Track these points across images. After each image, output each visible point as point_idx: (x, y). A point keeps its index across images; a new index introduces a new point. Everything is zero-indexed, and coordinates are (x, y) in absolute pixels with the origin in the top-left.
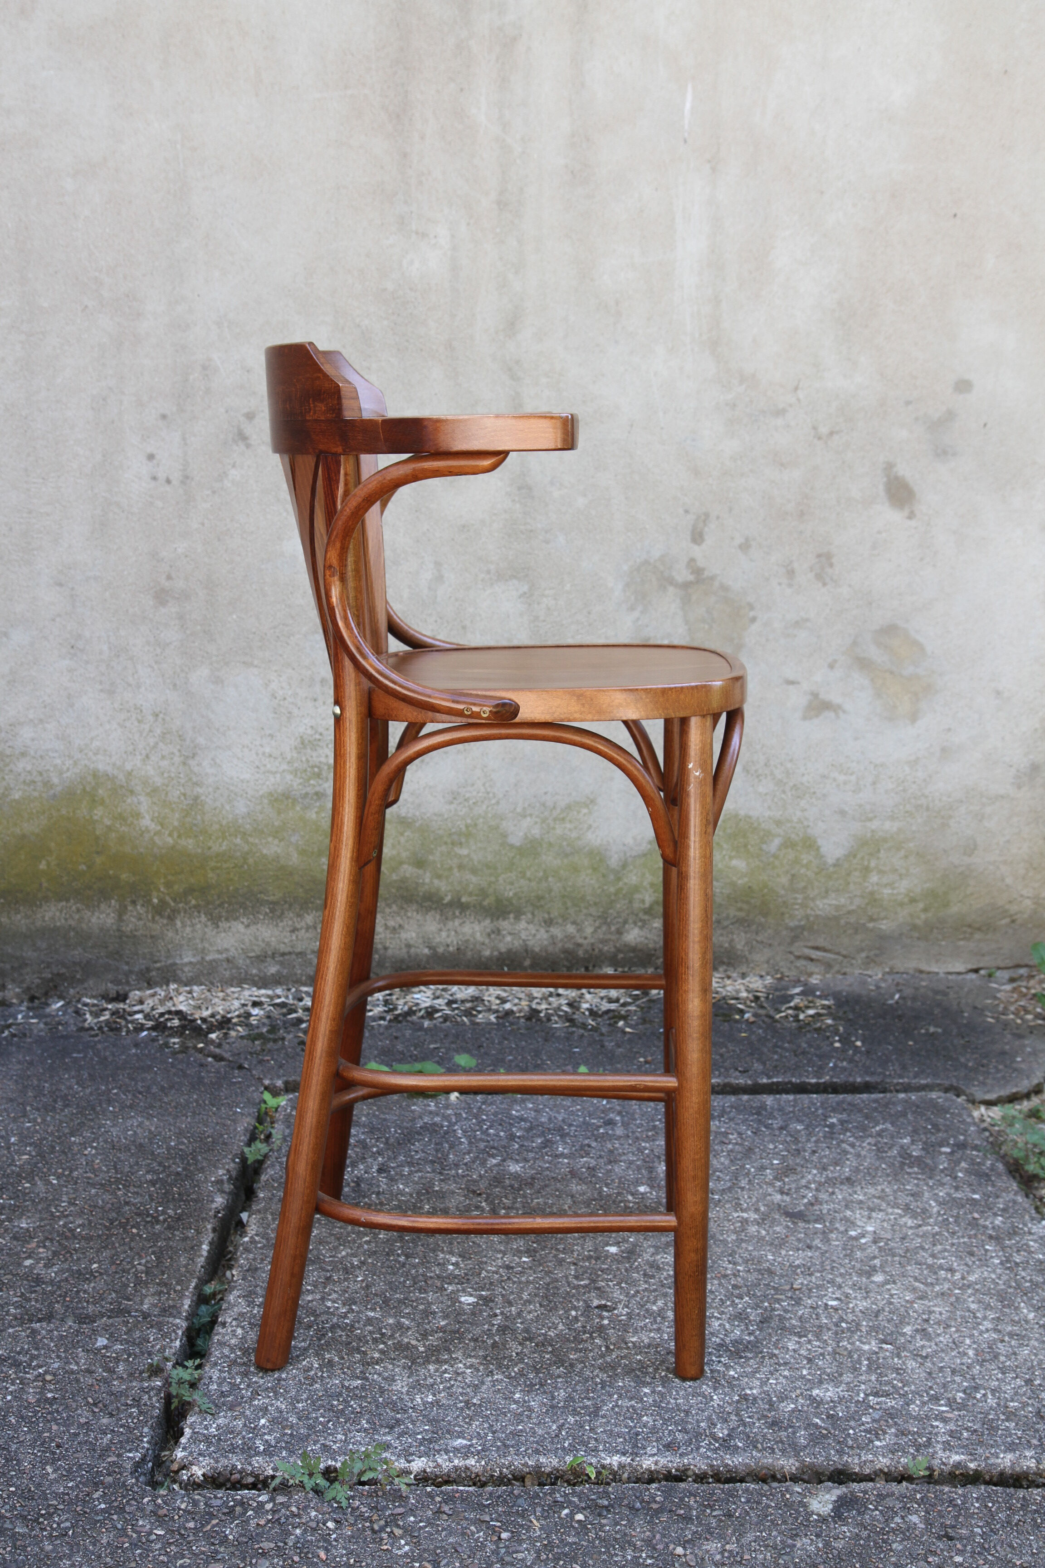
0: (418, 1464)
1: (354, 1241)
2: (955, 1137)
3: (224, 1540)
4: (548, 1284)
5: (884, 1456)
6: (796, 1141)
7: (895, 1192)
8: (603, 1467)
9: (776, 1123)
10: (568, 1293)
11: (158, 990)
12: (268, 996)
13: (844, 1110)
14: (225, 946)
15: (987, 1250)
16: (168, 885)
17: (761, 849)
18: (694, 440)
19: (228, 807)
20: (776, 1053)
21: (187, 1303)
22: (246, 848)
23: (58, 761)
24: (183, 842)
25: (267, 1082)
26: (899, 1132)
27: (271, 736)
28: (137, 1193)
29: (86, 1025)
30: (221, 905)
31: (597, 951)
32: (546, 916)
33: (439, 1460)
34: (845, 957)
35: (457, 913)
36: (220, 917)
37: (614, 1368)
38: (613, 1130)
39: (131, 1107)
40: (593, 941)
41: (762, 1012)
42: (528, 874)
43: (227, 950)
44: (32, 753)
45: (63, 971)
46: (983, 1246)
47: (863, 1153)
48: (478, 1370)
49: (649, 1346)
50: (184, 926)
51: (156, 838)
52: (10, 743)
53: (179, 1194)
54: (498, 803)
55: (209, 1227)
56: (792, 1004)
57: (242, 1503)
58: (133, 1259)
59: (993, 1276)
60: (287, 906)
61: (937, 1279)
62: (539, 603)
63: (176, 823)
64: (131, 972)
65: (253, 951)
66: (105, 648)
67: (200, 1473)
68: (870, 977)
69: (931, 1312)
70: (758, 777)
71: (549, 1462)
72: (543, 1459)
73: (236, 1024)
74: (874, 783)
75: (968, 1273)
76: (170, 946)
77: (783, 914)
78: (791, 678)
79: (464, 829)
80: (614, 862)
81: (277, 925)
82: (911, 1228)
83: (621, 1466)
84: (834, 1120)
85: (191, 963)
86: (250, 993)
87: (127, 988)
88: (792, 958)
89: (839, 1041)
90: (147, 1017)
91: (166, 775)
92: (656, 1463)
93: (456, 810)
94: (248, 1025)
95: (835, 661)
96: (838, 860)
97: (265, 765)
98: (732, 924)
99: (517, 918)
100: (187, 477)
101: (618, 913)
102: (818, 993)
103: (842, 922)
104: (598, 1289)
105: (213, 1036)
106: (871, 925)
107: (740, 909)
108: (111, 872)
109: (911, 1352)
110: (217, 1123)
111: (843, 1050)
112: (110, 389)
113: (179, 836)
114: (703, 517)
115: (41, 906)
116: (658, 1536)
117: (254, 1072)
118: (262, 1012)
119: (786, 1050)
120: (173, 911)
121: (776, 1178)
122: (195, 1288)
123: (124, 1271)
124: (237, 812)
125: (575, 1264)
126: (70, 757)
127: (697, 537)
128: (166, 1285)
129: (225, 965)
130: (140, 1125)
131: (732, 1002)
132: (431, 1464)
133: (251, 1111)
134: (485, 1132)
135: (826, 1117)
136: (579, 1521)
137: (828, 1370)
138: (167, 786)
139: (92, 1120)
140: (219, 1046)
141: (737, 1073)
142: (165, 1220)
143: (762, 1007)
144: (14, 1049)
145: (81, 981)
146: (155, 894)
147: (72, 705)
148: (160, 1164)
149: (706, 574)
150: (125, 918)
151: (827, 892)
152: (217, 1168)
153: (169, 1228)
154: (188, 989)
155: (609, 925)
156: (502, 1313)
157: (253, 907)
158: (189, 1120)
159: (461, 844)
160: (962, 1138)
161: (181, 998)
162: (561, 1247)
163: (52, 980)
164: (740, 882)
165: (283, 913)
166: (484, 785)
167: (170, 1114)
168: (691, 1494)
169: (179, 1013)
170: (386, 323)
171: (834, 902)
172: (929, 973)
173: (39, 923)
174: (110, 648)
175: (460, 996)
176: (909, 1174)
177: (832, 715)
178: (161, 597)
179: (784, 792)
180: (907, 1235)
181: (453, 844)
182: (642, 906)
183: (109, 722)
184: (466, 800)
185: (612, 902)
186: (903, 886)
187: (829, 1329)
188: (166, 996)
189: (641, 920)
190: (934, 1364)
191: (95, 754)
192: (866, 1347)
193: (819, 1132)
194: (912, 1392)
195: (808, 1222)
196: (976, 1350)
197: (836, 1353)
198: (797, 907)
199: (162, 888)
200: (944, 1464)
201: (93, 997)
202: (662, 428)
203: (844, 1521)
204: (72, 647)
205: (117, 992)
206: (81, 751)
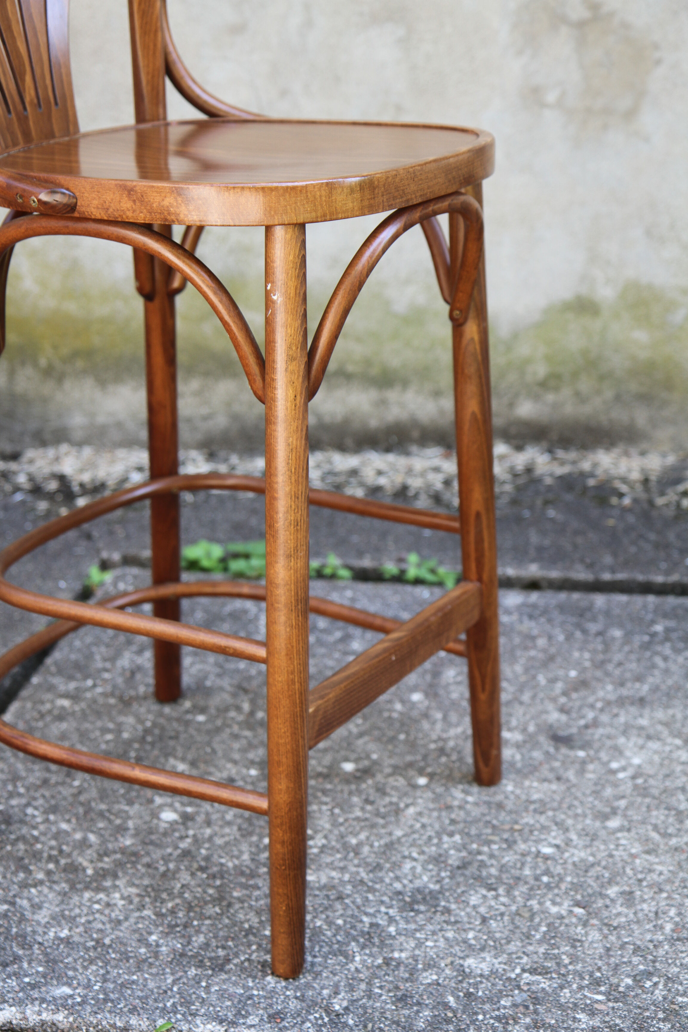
6: (607, 648)
9: (594, 628)
11: (49, 450)
13: (676, 615)
14: (114, 409)
17: (665, 320)
20: (635, 544)
24: (66, 305)
25: (104, 555)
30: (108, 368)
33: (29, 1012)
36: (107, 380)
41: (644, 496)
42: (414, 344)
43: (116, 414)
47: (673, 668)
48: (131, 902)
50: (72, 389)
51: (39, 302)
56: (680, 489)
61: (679, 830)
62: (417, 49)
63: (58, 285)
64: (24, 432)
69: (650, 871)
70: (662, 240)
71: (139, 1025)
76: (60, 407)
80: (505, 331)
84: (659, 628)
85: (81, 425)
87: (22, 448)
90: (30, 478)
98: (633, 399)
99: (404, 388)
101: (510, 384)
107: (642, 384)
109: (601, 920)
113: (62, 299)
117: (99, 543)
119: (649, 541)
120: (61, 373)
121: (563, 693)
129: (115, 428)
131: (617, 483)
132: (19, 1016)
133: (76, 585)
135: (653, 622)
137: (498, 935)
141: (582, 567)
143: (647, 490)
146: (42, 356)
149: (604, 10)
150: (15, 379)
154: (78, 450)
155: (500, 397)
156: (194, 836)
161: (69, 460)
164: (642, 355)
169: (61, 476)
180: (673, 772)
182: (535, 379)
185: (504, 373)
187: (526, 883)
188: (55, 457)
189: (534, 393)
190: (619, 938)
192: (554, 910)
193: (638, 640)
194: (575, 972)
195: (572, 748)
196: (677, 924)
197: (518, 913)
199: (49, 350)
205: (12, 451)
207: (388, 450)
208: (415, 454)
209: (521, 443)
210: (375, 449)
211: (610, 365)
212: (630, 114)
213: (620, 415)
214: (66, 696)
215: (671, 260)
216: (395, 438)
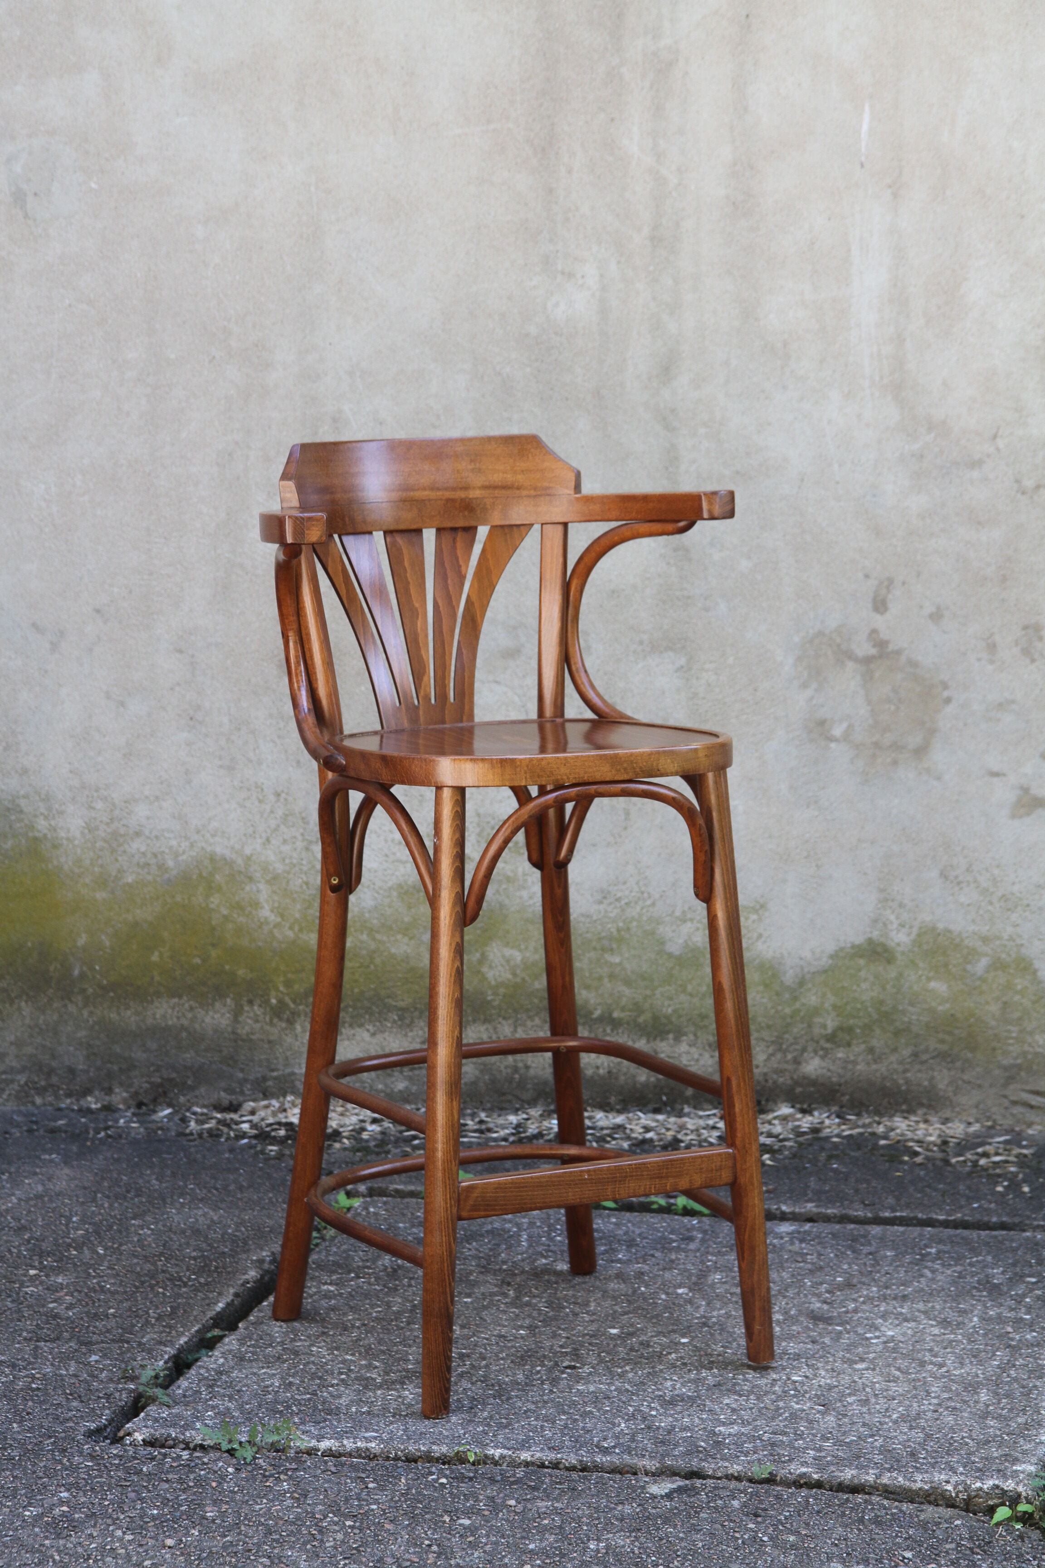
0: (326, 1444)
4: (530, 1349)
5: (740, 1465)
6: (876, 1264)
7: (944, 1308)
8: (486, 1455)
9: (866, 1249)
10: (544, 1356)
11: (273, 1101)
13: (952, 1242)
15: (995, 1355)
16: (288, 984)
17: (965, 970)
18: (874, 496)
20: (921, 1191)
21: (183, 1340)
22: (373, 945)
23: (174, 843)
24: (304, 936)
26: (995, 1264)
28: (177, 1265)
29: (188, 1131)
31: (770, 1081)
33: (346, 1443)
37: (546, 1403)
38: (687, 1244)
39: (201, 1200)
40: (765, 1070)
41: (940, 1156)
42: (690, 988)
44: (147, 833)
45: (174, 1075)
46: (994, 1352)
47: (940, 1277)
49: (591, 1393)
50: (304, 1031)
51: (275, 931)
52: (124, 822)
53: (216, 1268)
54: (653, 904)
55: (232, 1291)
57: (165, 1454)
58: (149, 1309)
59: (980, 1372)
60: (417, 1014)
61: (920, 1370)
62: (698, 678)
63: (297, 915)
64: (246, 1080)
66: (225, 720)
67: (140, 1438)
69: (887, 1390)
70: (959, 883)
72: (435, 1448)
73: (344, 1137)
76: (289, 1053)
77: (994, 1049)
78: (996, 769)
79: (615, 933)
80: (789, 977)
81: (406, 1035)
82: (933, 1335)
84: (932, 1250)
87: (241, 1099)
88: (1006, 1103)
89: (1006, 1187)
90: (254, 1126)
91: (287, 861)
93: (606, 911)
94: (357, 1139)
97: (394, 854)
98: (933, 1058)
99: (677, 1039)
101: (795, 1038)
102: (1024, 1143)
104: (577, 1355)
107: (942, 1041)
108: (227, 967)
109: (837, 1412)
111: (1002, 1194)
112: (237, 443)
113: (301, 930)
114: (886, 583)
115: (152, 1002)
116: (501, 1495)
118: (378, 1129)
119: (937, 1190)
120: (293, 1013)
121: (828, 1291)
122: (197, 1332)
123: (137, 1316)
124: (363, 904)
125: (568, 1338)
126: (187, 838)
127: (880, 605)
128: (171, 1327)
130: (205, 1215)
131: (912, 1144)
132: (338, 1445)
135: (926, 1246)
136: (441, 1483)
137: (746, 1417)
138: (288, 873)
139: (158, 1208)
141: (861, 1207)
142: (194, 1285)
143: (944, 1151)
144: (105, 1148)
145: (192, 1088)
146: (273, 993)
147: (189, 782)
148: (209, 1245)
149: (891, 647)
150: (240, 1019)
152: (262, 1249)
153: (195, 1290)
155: (785, 1052)
157: (380, 1013)
158: (256, 1213)
159: (612, 950)
161: (296, 1111)
162: (564, 1326)
163: (161, 1085)
164: (940, 1008)
165: (412, 1022)
166: (637, 883)
167: (238, 1207)
168: (550, 1475)
170: (528, 370)
173: (149, 1021)
174: (230, 721)
175: (600, 1124)
176: (973, 1296)
179: (991, 903)
181: (603, 949)
182: (823, 1032)
183: (228, 801)
184: (618, 900)
185: (788, 1025)
187: (775, 1394)
188: (279, 1108)
189: (822, 1049)
190: (851, 1420)
191: (213, 836)
192: (797, 1407)
193: (909, 1258)
194: (810, 1434)
195: (830, 1324)
196: (902, 1414)
197: (764, 1407)
198: (1011, 1041)
199: (281, 988)
200: (791, 1473)
201: (204, 1106)
202: (838, 483)
203: (672, 1500)
204: (191, 719)
205: (231, 1103)
206: (198, 832)
207: (657, 1111)
208: (688, 1115)
209: (805, 1106)
210: (640, 1111)
211: (906, 1019)
212: (920, 752)
213: (918, 1076)
214: (331, 1284)
215: (969, 905)
216: (664, 1098)
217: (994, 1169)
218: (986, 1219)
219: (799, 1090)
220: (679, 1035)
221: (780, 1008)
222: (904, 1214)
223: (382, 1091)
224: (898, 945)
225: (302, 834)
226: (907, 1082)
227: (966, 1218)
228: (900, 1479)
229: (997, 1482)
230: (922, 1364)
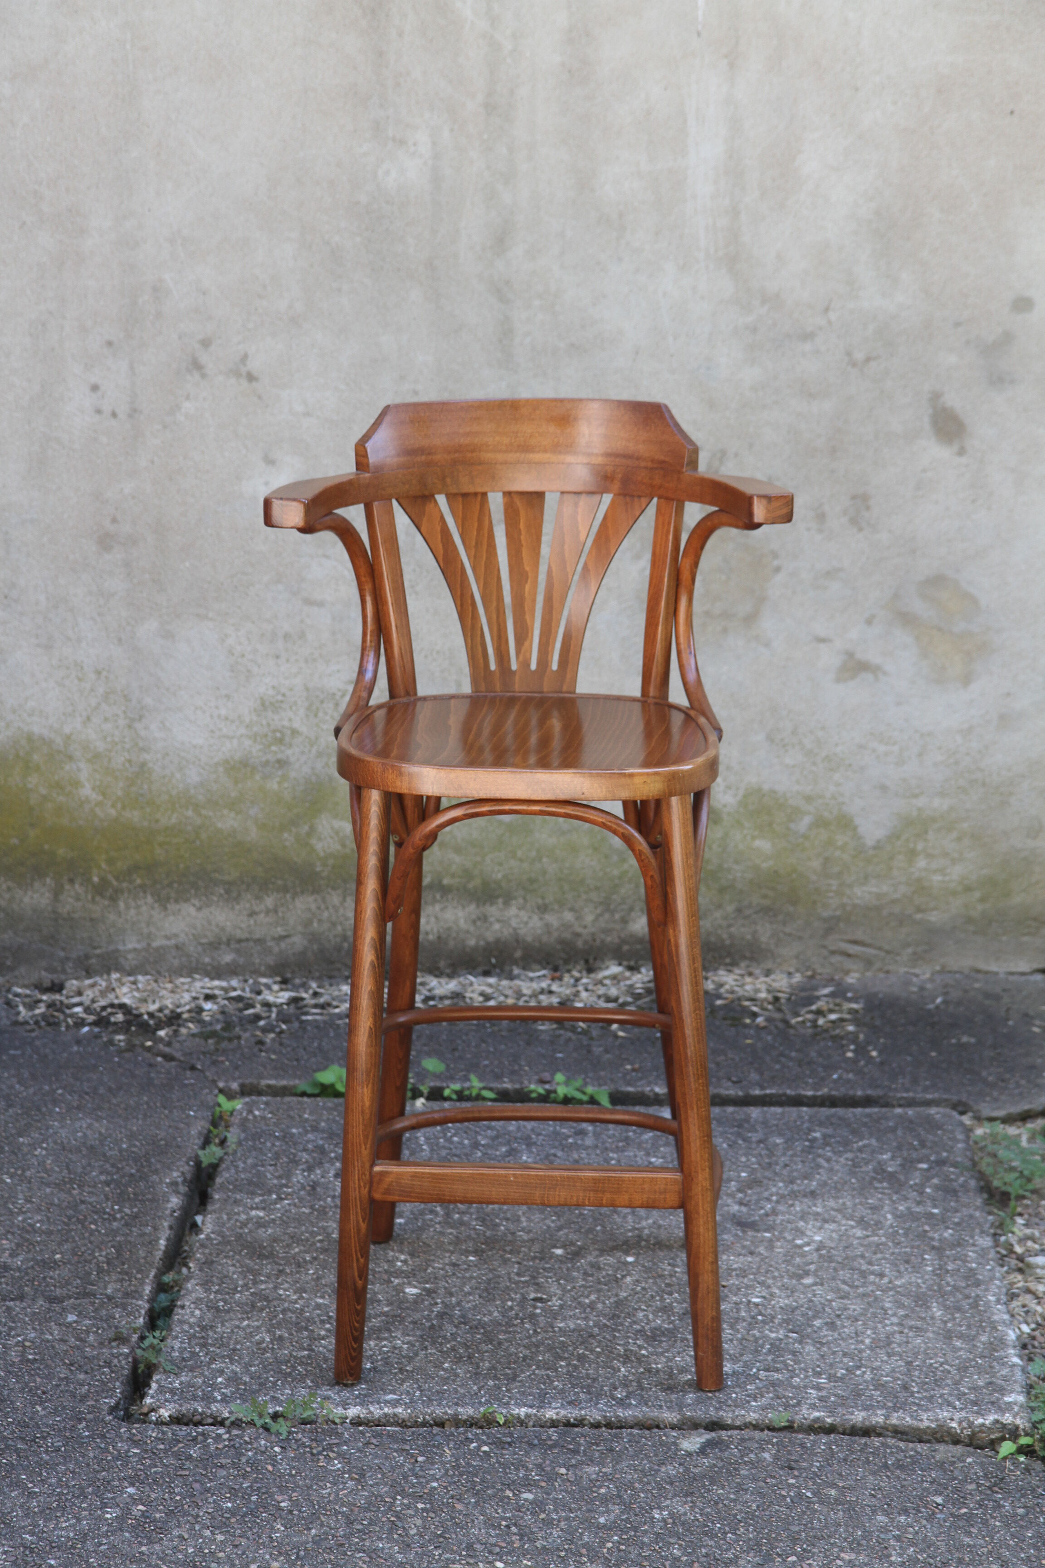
0: (353, 1411)
1: (307, 1240)
2: (938, 1153)
3: (189, 1458)
4: (490, 1280)
5: (754, 1412)
6: (771, 1154)
7: (855, 1205)
8: (512, 1415)
9: (755, 1137)
10: (507, 1287)
11: (98, 979)
12: (222, 989)
13: (832, 1124)
14: (174, 931)
15: (924, 1259)
16: (111, 861)
17: (788, 828)
18: (708, 368)
19: (178, 776)
20: (778, 1062)
21: (147, 1289)
22: (198, 821)
24: (127, 814)
25: (221, 1085)
26: (882, 1148)
27: (228, 697)
28: (92, 1193)
29: (20, 1019)
30: (170, 885)
31: (598, 941)
32: (540, 901)
33: (372, 1409)
34: (888, 952)
35: (438, 897)
36: (168, 899)
37: (537, 1346)
38: (583, 1140)
39: (78, 1108)
40: (593, 930)
41: (777, 1016)
42: (519, 853)
43: (176, 936)
46: (922, 1256)
47: (837, 1167)
49: (574, 1331)
50: (128, 908)
51: (98, 811)
53: (135, 1194)
55: (166, 1224)
56: (814, 1008)
57: (203, 1434)
58: (93, 1251)
59: (919, 1281)
60: (244, 887)
61: (864, 1283)
63: (120, 793)
64: (67, 959)
65: (206, 936)
66: (42, 598)
67: (166, 1414)
68: (917, 976)
69: (846, 1309)
70: (784, 746)
71: (466, 1412)
72: (460, 1410)
73: (186, 1020)
74: (920, 755)
75: (896, 1278)
76: (112, 931)
77: (814, 902)
78: (822, 635)
81: (233, 909)
82: (858, 1238)
83: (528, 1416)
84: (817, 1135)
85: (135, 950)
86: (203, 984)
87: (63, 977)
88: (825, 952)
89: (854, 1051)
90: (87, 1010)
91: (109, 739)
92: (557, 1414)
94: (200, 1022)
95: (873, 616)
96: (878, 841)
97: (220, 730)
98: (756, 913)
99: (507, 903)
100: (135, 410)
102: (849, 995)
103: (885, 913)
104: (537, 1284)
105: (162, 1033)
106: (918, 916)
107: (765, 897)
108: (46, 847)
109: (813, 1339)
110: (170, 1127)
111: (855, 1061)
112: (50, 313)
113: (124, 808)
116: (548, 1462)
117: (208, 1074)
118: (215, 1007)
119: (791, 1059)
120: (116, 891)
121: (740, 1191)
122: (155, 1277)
123: (86, 1261)
124: (189, 780)
125: (519, 1263)
128: (127, 1274)
129: (174, 952)
130: (89, 1126)
131: (747, 1003)
132: (365, 1412)
133: (205, 1114)
134: (449, 1140)
135: (810, 1130)
136: (485, 1452)
138: (110, 751)
139: (39, 1121)
140: (169, 1044)
141: (730, 1084)
142: (122, 1218)
143: (779, 1010)
145: (11, 969)
146: (95, 871)
148: (113, 1166)
151: (866, 877)
152: (172, 1170)
153: (127, 1225)
154: (132, 979)
155: (612, 912)
156: (443, 1303)
157: (205, 888)
158: (140, 1122)
160: (945, 1154)
161: (125, 989)
162: (508, 1248)
164: (764, 865)
165: (239, 895)
167: (120, 1116)
168: (582, 1435)
169: (122, 1006)
170: (358, 239)
171: (874, 890)
172: (987, 973)
174: (47, 599)
175: (438, 992)
176: (876, 1188)
177: (870, 676)
178: (105, 542)
179: (814, 764)
180: (851, 1244)
183: (46, 680)
186: (956, 872)
187: (744, 1321)
188: (107, 987)
190: (829, 1349)
191: (30, 715)
192: (773, 1335)
193: (798, 1146)
194: (800, 1369)
195: (758, 1231)
196: (873, 1339)
197: (743, 1338)
198: (831, 894)
199: (103, 865)
200: (805, 1419)
201: (24, 986)
202: (672, 356)
203: (706, 1456)
204: (6, 597)
205: (52, 982)
206: (14, 711)
207: (487, 974)
208: (517, 977)
209: (632, 963)
210: (470, 974)
211: (731, 877)
212: (750, 619)
213: (742, 931)
214: (257, 1208)
215: (794, 766)
216: (493, 961)
217: (834, 1029)
218: (851, 1093)
219: (626, 948)
220: (508, 899)
221: (608, 870)
222: (773, 1091)
223: (209, 964)
224: (725, 806)
225: (124, 712)
226: (731, 936)
227: (833, 1093)
228: (908, 1419)
229: (996, 1417)
230: (863, 1274)
